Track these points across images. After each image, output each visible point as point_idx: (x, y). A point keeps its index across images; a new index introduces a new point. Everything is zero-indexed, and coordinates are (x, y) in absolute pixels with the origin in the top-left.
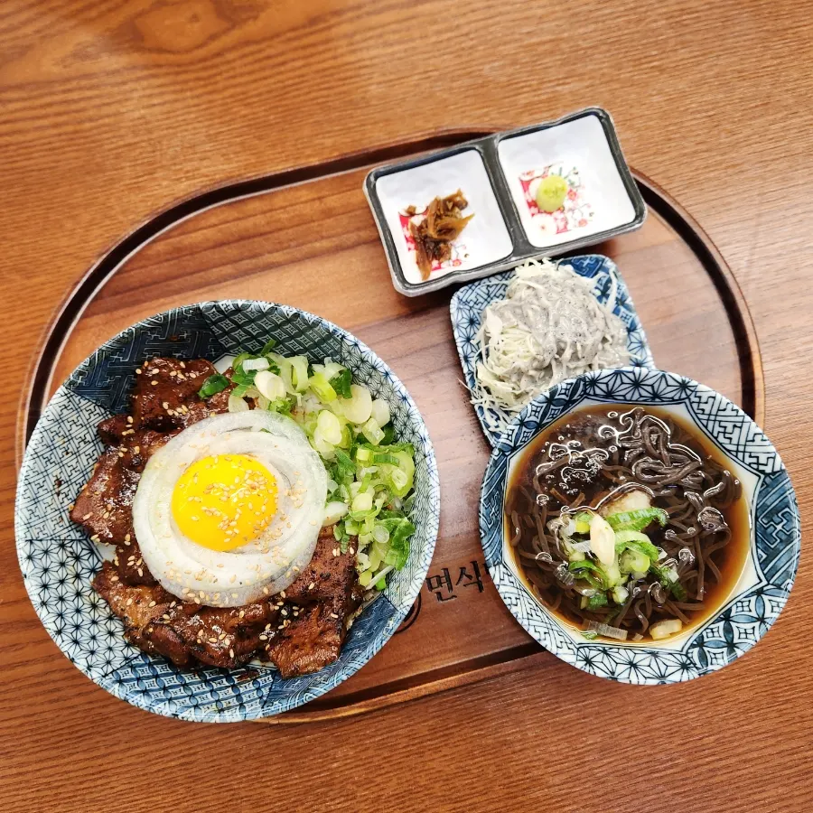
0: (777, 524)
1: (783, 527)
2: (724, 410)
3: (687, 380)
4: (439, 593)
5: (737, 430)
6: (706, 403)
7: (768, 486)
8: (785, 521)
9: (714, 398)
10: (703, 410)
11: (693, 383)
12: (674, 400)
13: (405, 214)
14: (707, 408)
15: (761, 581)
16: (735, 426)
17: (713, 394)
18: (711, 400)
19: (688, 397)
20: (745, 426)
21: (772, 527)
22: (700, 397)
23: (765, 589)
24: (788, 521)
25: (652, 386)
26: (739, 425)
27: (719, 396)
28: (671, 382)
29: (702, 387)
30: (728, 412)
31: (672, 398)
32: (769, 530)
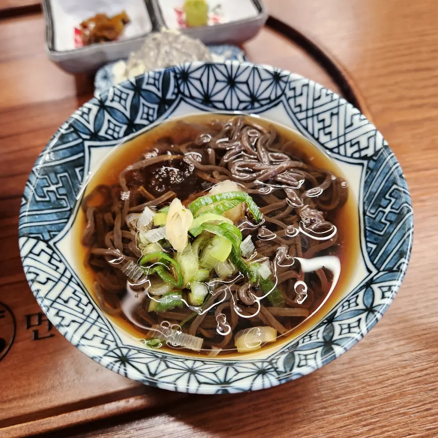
0: (385, 208)
1: (392, 208)
2: (319, 98)
3: (279, 71)
4: (36, 333)
5: (335, 118)
6: (301, 94)
7: (372, 170)
8: (393, 200)
9: (307, 85)
10: (300, 106)
11: (285, 72)
12: (271, 101)
13: (79, 28)
14: (301, 100)
16: (332, 115)
17: (306, 81)
18: (305, 89)
19: (283, 93)
20: (342, 109)
21: (381, 214)
22: (294, 89)
23: (375, 278)
24: (397, 199)
25: (246, 83)
26: (335, 111)
27: (312, 83)
28: (265, 75)
29: (294, 76)
30: (324, 99)
31: (269, 98)
32: (378, 219)
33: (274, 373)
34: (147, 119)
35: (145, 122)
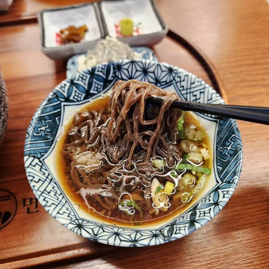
0: (228, 147)
1: (231, 147)
2: (194, 83)
3: (172, 67)
4: (28, 209)
5: (202, 94)
6: (184, 80)
7: (222, 125)
8: (232, 143)
9: (187, 75)
10: (183, 87)
11: (175, 68)
12: (167, 83)
13: (59, 33)
14: (184, 84)
15: (218, 182)
16: (201, 93)
17: (187, 73)
18: (186, 78)
19: (174, 79)
20: (206, 90)
21: (225, 150)
22: (180, 77)
23: (220, 186)
24: (234, 142)
25: (153, 72)
26: (202, 91)
27: (190, 74)
28: (164, 69)
29: (180, 70)
30: (196, 84)
31: (166, 81)
32: (224, 153)
33: (162, 237)
34: (97, 90)
35: (96, 92)
